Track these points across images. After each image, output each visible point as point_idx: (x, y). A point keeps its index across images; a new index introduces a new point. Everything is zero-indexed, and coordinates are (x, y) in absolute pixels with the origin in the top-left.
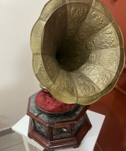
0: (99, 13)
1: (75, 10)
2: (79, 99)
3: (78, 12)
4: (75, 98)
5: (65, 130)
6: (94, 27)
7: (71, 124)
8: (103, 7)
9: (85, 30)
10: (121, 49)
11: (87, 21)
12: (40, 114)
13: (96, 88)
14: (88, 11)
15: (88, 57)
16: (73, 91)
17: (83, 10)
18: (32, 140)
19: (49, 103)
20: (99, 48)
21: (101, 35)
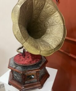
0: (51, 5)
1: (38, 2)
2: (41, 52)
3: (39, 4)
4: (39, 51)
5: (33, 77)
6: (48, 13)
7: (37, 72)
8: (52, 2)
9: (43, 15)
10: (64, 26)
11: (44, 9)
12: (17, 67)
13: (51, 47)
14: (44, 4)
15: (46, 31)
16: (37, 47)
17: (42, 3)
18: (11, 86)
19: (22, 60)
20: (52, 25)
21: (52, 18)
